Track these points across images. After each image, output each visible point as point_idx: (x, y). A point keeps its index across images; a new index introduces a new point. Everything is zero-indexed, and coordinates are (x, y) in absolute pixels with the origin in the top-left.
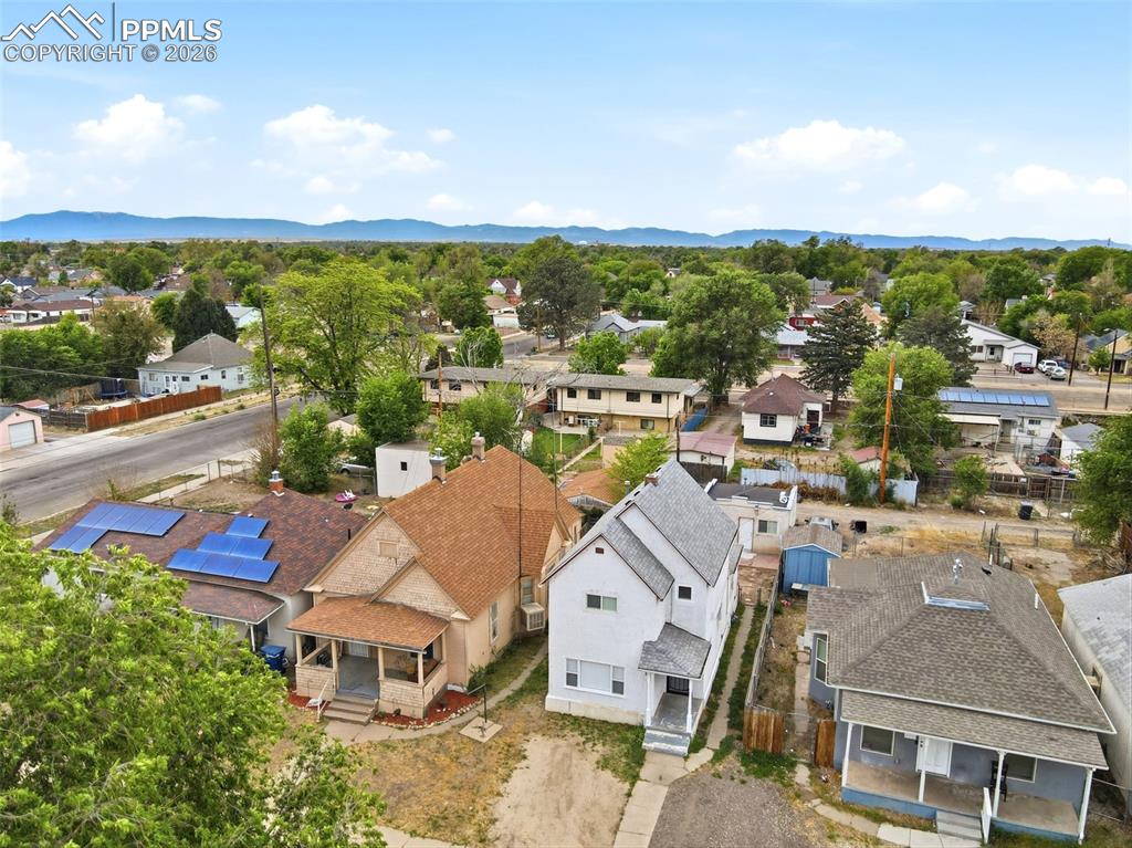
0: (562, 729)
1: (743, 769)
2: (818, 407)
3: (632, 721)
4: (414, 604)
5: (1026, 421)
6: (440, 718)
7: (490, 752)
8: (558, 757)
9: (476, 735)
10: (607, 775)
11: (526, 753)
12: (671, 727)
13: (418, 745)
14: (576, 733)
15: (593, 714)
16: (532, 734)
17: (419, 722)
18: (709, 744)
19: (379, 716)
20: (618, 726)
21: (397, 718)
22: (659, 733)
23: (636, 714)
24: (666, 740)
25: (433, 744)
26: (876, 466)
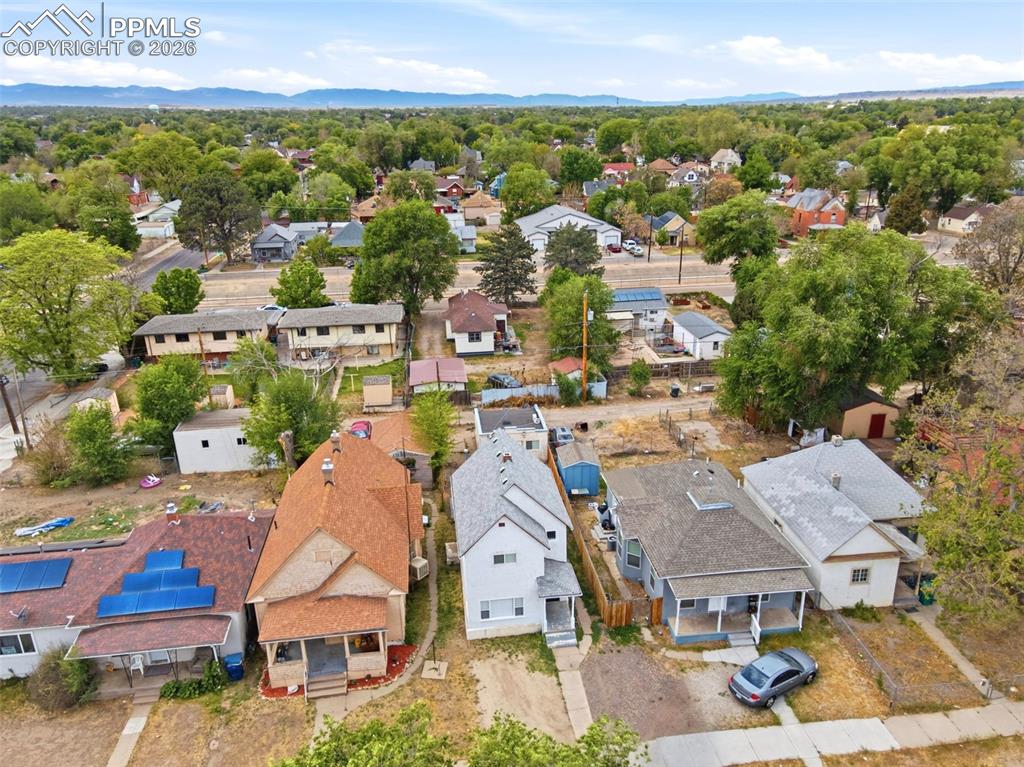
0: (488, 651)
1: (614, 642)
2: (503, 317)
3: (532, 630)
4: (354, 592)
5: (648, 312)
6: (400, 670)
7: (453, 684)
8: (499, 673)
9: (434, 675)
10: (537, 674)
11: (476, 677)
12: (560, 628)
13: (398, 697)
14: (499, 651)
15: (503, 633)
16: (471, 662)
17: (386, 680)
18: (585, 632)
19: (352, 684)
20: (522, 637)
21: (370, 681)
22: (554, 635)
23: (534, 625)
24: (562, 638)
25: (408, 691)
26: (577, 374)
